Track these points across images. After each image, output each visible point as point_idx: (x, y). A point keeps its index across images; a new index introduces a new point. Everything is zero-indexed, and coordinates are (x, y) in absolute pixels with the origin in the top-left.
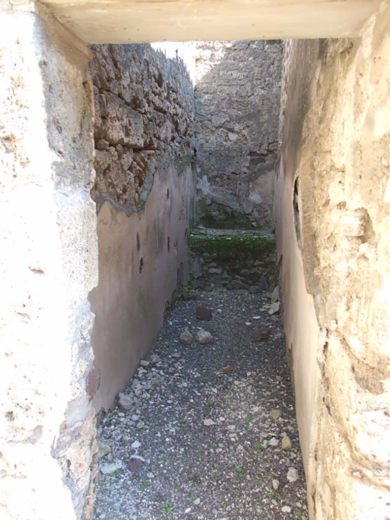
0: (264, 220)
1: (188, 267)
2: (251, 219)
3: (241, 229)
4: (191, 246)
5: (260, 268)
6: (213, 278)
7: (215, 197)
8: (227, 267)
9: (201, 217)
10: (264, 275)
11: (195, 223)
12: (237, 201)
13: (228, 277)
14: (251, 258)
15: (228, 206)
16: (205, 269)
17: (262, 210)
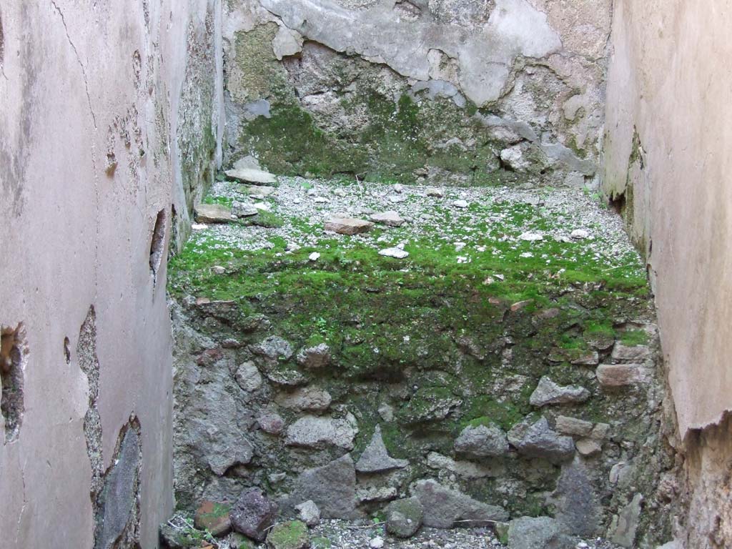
0: (561, 138)
1: (175, 413)
2: (498, 134)
3: (450, 183)
4: (189, 299)
5: (561, 420)
6: (309, 472)
7: (321, 17)
8: (387, 411)
9: (251, 118)
10: (586, 458)
11: (219, 154)
12: (432, 39)
13: (393, 462)
14: (513, 360)
15: (385, 66)
16: (266, 425)
17: (554, 86)
